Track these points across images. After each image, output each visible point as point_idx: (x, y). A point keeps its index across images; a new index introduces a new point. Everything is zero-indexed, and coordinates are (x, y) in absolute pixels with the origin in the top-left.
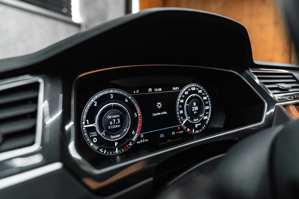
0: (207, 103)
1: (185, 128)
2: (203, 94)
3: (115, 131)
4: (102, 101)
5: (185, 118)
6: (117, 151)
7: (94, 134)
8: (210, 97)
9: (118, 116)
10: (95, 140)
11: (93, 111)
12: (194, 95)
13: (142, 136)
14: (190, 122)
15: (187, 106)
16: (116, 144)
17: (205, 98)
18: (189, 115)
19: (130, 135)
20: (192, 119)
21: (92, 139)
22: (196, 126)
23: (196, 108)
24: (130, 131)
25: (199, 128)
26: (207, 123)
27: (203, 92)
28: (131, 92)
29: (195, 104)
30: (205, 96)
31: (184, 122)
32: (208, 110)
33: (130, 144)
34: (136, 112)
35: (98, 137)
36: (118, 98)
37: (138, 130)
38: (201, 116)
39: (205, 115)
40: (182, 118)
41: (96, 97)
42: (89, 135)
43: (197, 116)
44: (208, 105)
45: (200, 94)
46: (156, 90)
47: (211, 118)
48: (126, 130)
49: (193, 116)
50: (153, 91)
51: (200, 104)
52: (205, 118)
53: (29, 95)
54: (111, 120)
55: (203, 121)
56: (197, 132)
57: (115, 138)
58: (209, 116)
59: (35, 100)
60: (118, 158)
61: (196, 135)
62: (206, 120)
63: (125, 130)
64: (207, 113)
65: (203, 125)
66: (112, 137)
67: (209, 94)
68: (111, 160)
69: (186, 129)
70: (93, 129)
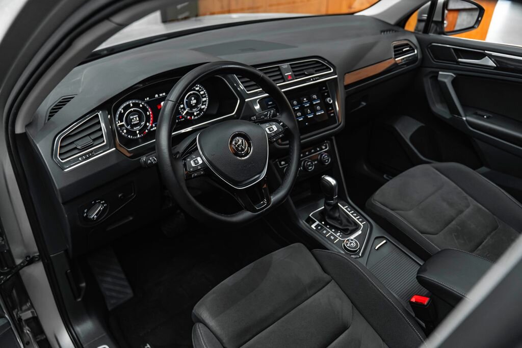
0: (204, 96)
1: (186, 116)
2: (200, 90)
3: (136, 125)
4: (125, 109)
5: (185, 109)
6: (139, 136)
7: (124, 128)
8: (207, 91)
9: (137, 116)
10: (125, 131)
11: (121, 115)
12: (192, 92)
13: (154, 125)
14: (190, 111)
15: (186, 101)
16: (138, 132)
17: (202, 93)
18: (188, 107)
19: (145, 126)
20: (191, 109)
21: (123, 131)
22: (195, 114)
23: (195, 101)
24: (146, 124)
25: (197, 115)
26: (205, 110)
27: (200, 88)
28: (143, 100)
29: (193, 98)
30: (202, 90)
31: (185, 112)
32: (205, 101)
33: (147, 131)
34: (148, 111)
35: (126, 129)
36: (135, 105)
37: (151, 122)
38: (199, 106)
39: (203, 105)
40: (182, 110)
41: (122, 107)
42: (121, 129)
43: (196, 106)
44: (205, 97)
45: (198, 91)
46: (161, 95)
47: (208, 107)
48: (143, 123)
49: (191, 107)
50: (159, 96)
51: (198, 98)
52: (203, 107)
53: (96, 121)
54: (133, 119)
55: (201, 110)
56: (196, 117)
57: (137, 129)
58: (207, 105)
59: (99, 123)
60: (140, 140)
61: (195, 120)
62: (204, 108)
63: (142, 124)
64: (204, 103)
65: (200, 112)
66: (135, 128)
67: (205, 89)
68: (136, 142)
69: (187, 117)
70: (123, 125)
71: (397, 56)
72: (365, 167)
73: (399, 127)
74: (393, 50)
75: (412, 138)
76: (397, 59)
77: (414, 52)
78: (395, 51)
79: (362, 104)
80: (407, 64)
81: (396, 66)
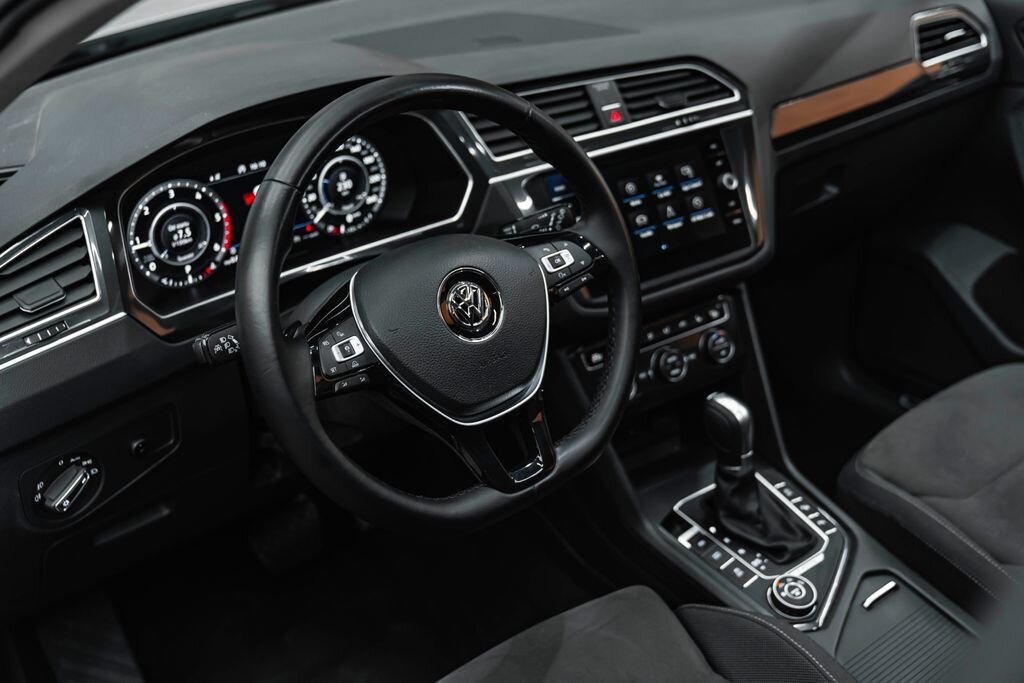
0: (374, 169)
1: (322, 226)
2: (364, 153)
3: (184, 250)
4: (155, 205)
5: (320, 207)
6: (190, 280)
7: (150, 257)
8: (382, 154)
9: (186, 224)
10: (153, 266)
11: (144, 222)
12: (340, 159)
13: (233, 250)
14: (334, 212)
15: (325, 185)
16: (188, 269)
17: (368, 160)
18: (329, 199)
19: (210, 254)
20: (338, 206)
21: (147, 266)
22: (349, 219)
23: (348, 184)
24: (211, 245)
25: (356, 221)
26: (376, 209)
27: (363, 148)
28: (204, 181)
29: (343, 176)
30: (370, 154)
31: (321, 214)
32: (378, 184)
33: (213, 266)
34: (218, 211)
35: (157, 261)
36: (184, 194)
37: (226, 241)
38: (359, 197)
39: (370, 194)
40: (314, 208)
41: (147, 200)
42: (142, 259)
43: (351, 198)
44: (378, 172)
45: (358, 155)
46: (254, 166)
47: (385, 199)
48: (203, 245)
49: (338, 200)
50: (248, 169)
51: (357, 174)
52: (371, 200)
53: (76, 237)
54: (176, 232)
55: (366, 208)
56: (352, 229)
57: (186, 260)
58: (382, 195)
59: (82, 243)
60: (194, 292)
61: (347, 236)
62: (373, 204)
63: (200, 246)
64: (375, 189)
65: (364, 215)
66: (180, 259)
67: (378, 149)
68: (183, 296)
69: (326, 229)
70: (147, 251)
71: (927, 54)
72: (845, 374)
73: (941, 257)
74: (915, 37)
75: (979, 290)
76: (928, 63)
77: (979, 41)
78: (922, 41)
79: (828, 192)
80: (959, 76)
81: (926, 82)
